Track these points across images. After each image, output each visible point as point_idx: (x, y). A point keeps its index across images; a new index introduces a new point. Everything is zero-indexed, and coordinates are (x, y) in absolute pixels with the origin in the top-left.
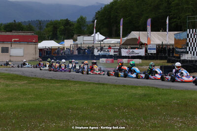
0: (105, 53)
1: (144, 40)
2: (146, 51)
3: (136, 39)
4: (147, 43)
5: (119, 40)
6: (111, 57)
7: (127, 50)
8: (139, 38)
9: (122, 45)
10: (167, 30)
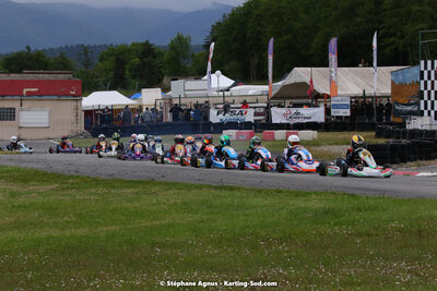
0: (235, 117)
1: (322, 87)
2: (328, 111)
3: (305, 83)
4: (328, 93)
5: (266, 88)
6: (247, 125)
7: (284, 110)
8: (311, 82)
9: (274, 98)
10: (375, 64)
